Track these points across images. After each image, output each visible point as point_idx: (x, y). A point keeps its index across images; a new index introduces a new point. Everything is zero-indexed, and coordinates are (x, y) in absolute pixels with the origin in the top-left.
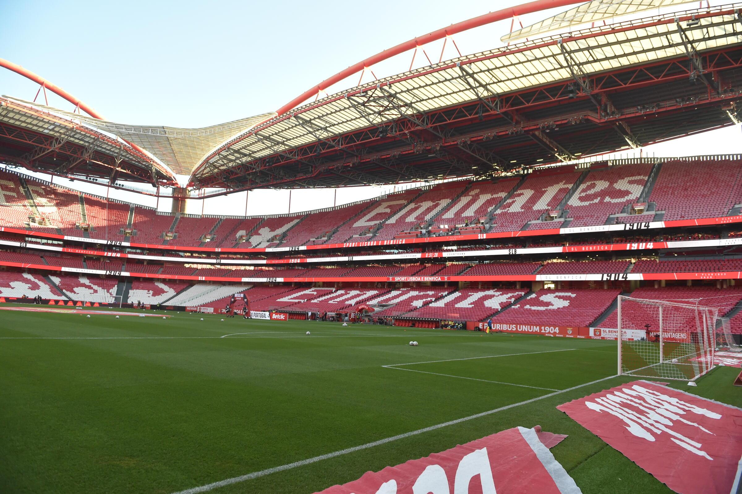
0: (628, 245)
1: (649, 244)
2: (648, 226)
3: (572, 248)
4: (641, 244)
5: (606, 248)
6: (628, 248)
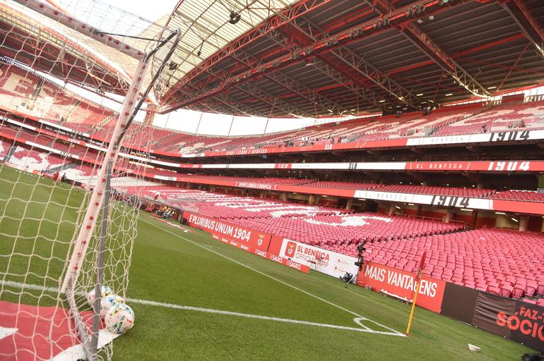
0: (492, 163)
1: (524, 163)
2: (527, 136)
3: (418, 165)
4: (511, 163)
5: (460, 167)
6: (490, 169)
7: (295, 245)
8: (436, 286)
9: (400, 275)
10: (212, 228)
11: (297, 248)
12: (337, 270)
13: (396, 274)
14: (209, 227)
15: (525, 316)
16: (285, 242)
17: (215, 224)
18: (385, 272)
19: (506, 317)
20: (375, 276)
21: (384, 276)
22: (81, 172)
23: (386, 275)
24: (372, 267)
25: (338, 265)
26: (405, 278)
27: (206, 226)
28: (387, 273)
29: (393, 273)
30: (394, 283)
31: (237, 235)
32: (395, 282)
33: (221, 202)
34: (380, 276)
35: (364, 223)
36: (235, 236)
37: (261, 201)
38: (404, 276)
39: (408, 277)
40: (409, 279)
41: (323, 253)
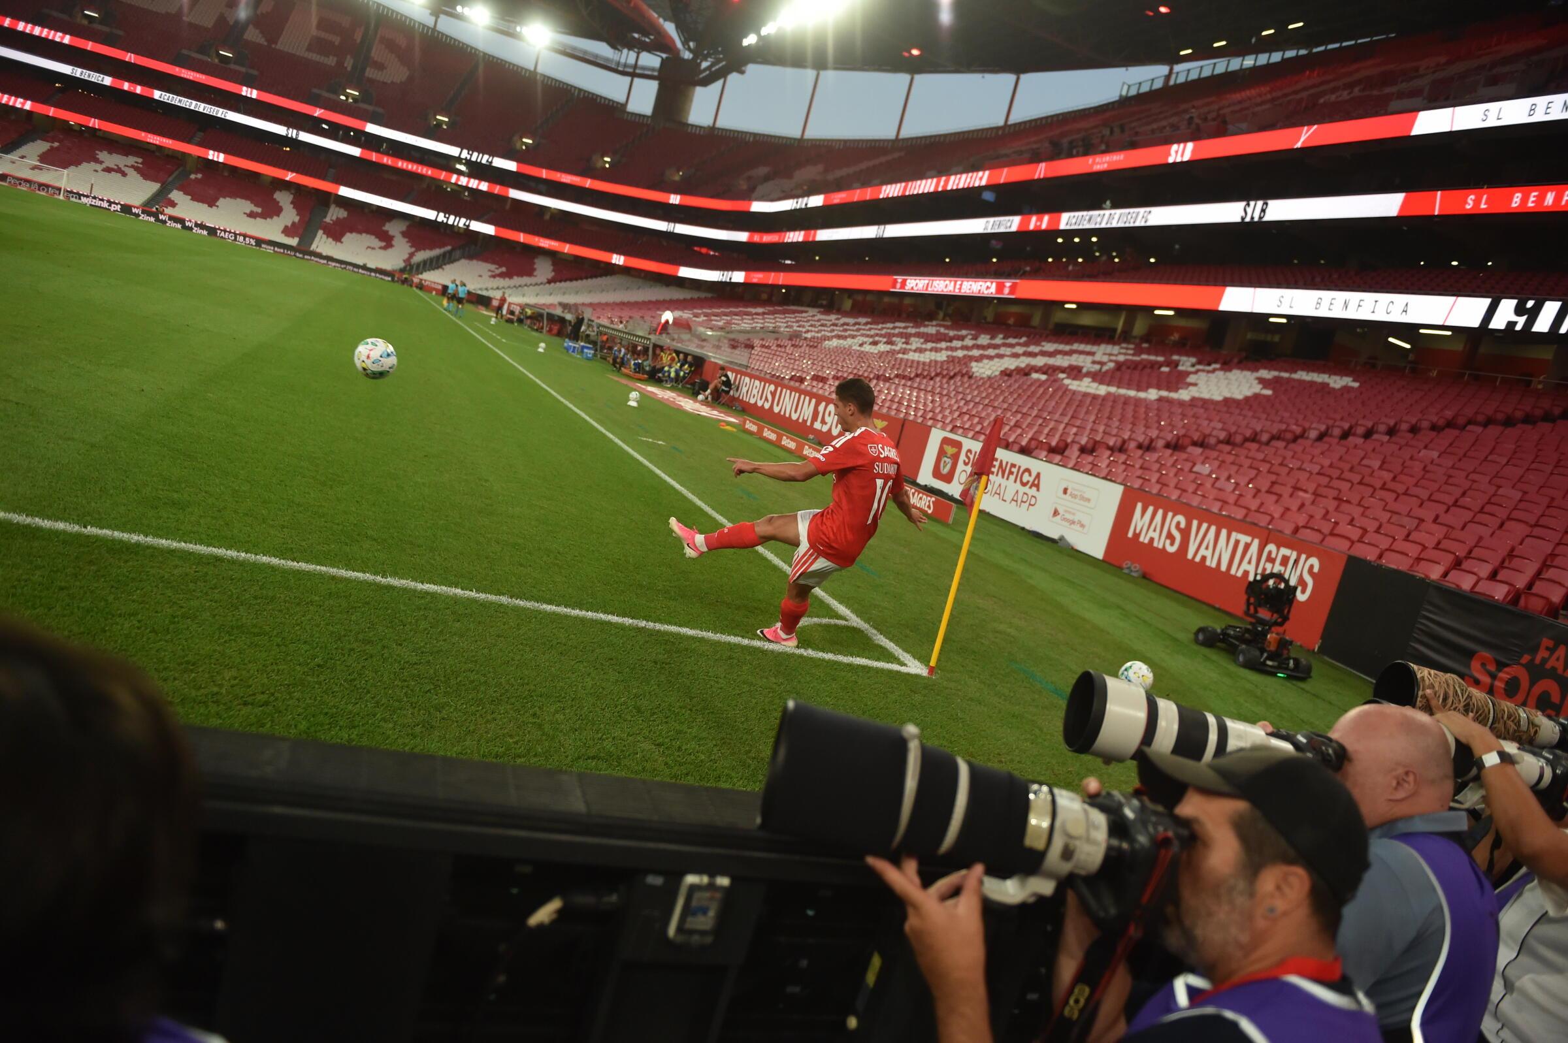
7: (958, 445)
8: (1316, 569)
9: (1224, 532)
10: (767, 406)
11: (962, 457)
12: (1058, 518)
13: (1213, 529)
14: (760, 404)
15: (1548, 666)
16: (936, 437)
17: (773, 394)
18: (1183, 525)
19: (1492, 668)
20: (1156, 535)
21: (1178, 536)
22: (493, 267)
23: (1185, 533)
24: (1151, 509)
25: (1064, 504)
26: (1237, 542)
27: (752, 401)
28: (1189, 525)
29: (1205, 526)
30: (1204, 558)
31: (823, 422)
32: (1208, 554)
33: (845, 338)
34: (1170, 536)
35: (1257, 388)
36: (817, 425)
37: (964, 332)
38: (1235, 536)
39: (1244, 539)
40: (1247, 546)
41: (1028, 470)
